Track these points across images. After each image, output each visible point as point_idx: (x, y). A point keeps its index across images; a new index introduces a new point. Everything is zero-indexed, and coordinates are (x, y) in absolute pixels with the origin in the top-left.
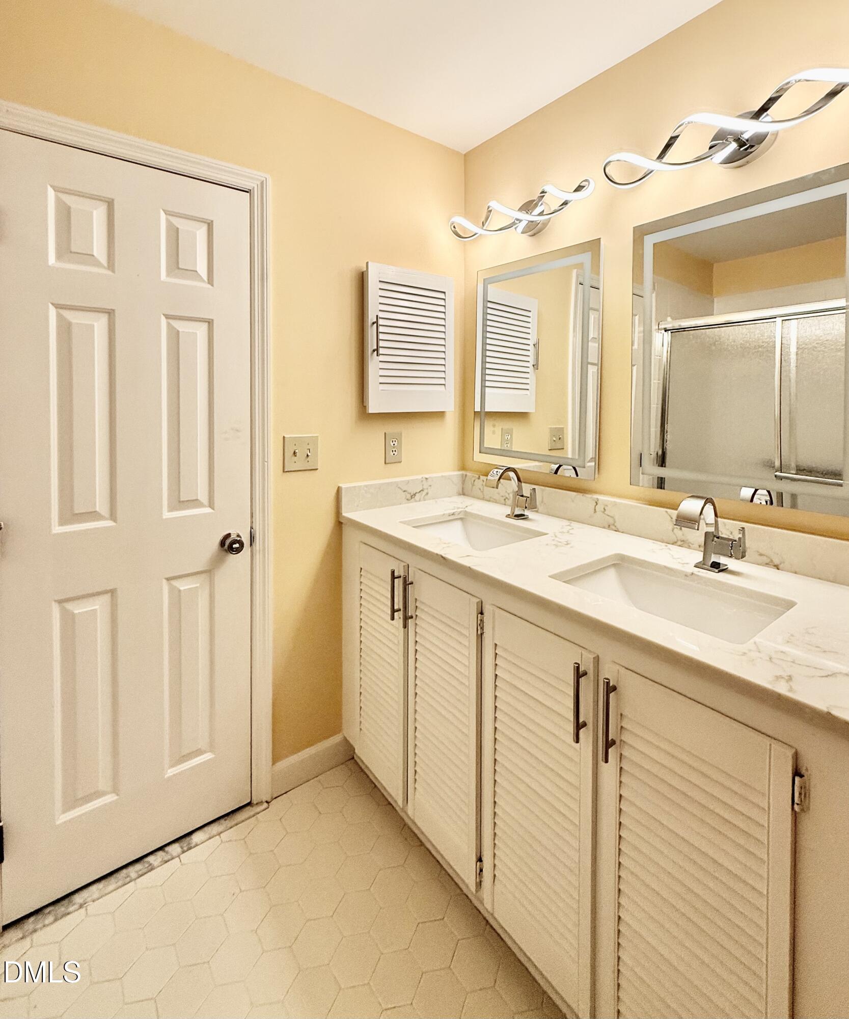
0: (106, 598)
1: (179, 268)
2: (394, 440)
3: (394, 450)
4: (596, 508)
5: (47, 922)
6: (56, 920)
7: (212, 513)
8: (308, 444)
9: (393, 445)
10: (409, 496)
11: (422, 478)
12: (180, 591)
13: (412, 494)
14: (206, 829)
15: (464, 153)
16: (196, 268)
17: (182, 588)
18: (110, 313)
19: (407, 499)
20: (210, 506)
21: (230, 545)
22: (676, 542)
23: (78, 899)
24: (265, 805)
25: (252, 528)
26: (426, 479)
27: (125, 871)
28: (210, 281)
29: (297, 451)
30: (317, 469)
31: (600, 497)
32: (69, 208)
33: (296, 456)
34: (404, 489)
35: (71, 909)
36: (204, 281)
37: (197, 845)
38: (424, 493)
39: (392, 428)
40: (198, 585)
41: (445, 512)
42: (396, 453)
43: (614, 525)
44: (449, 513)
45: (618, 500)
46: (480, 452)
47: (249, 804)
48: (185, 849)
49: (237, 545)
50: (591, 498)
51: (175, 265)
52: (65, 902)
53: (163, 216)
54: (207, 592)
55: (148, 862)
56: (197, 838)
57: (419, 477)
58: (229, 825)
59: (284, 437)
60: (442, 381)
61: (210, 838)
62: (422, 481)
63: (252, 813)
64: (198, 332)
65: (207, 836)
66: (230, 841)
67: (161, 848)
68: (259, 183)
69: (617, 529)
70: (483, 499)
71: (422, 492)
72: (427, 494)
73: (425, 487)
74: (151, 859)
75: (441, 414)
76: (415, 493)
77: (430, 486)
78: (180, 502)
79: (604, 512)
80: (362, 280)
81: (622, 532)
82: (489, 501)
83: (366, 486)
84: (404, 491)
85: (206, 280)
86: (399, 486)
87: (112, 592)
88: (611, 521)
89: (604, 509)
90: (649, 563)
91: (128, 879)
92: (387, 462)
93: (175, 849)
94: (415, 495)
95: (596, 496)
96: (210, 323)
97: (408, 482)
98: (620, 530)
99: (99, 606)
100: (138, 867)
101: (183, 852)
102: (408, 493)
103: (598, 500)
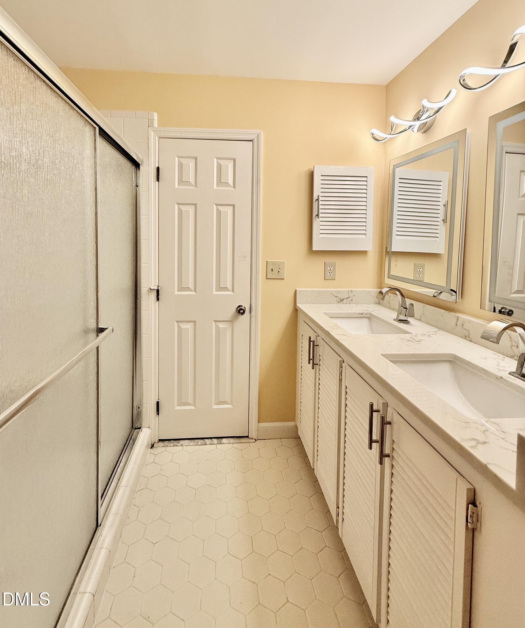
0: (193, 324)
1: (221, 182)
2: (330, 266)
3: (330, 272)
4: (457, 323)
5: (171, 445)
6: (173, 446)
7: (233, 294)
8: (279, 266)
9: (329, 269)
10: (339, 300)
11: (349, 290)
12: (219, 327)
13: (341, 299)
14: (228, 439)
15: (386, 85)
16: (228, 180)
17: (220, 326)
18: (195, 205)
19: (338, 302)
20: (232, 291)
21: (240, 311)
23: (181, 442)
24: (254, 441)
25: (250, 304)
26: (352, 291)
27: (197, 440)
28: (234, 187)
29: (273, 269)
30: (284, 279)
31: (460, 315)
32: (182, 163)
33: (273, 271)
34: (336, 296)
35: (179, 445)
36: (231, 187)
37: (223, 444)
38: (350, 299)
39: (330, 260)
40: (227, 326)
41: (356, 312)
42: (331, 274)
43: (468, 337)
44: (359, 313)
45: (473, 319)
46: (388, 278)
47: (247, 437)
48: (219, 443)
49: (242, 311)
50: (454, 315)
51: (220, 182)
52: (177, 441)
53: (215, 160)
54: (231, 330)
55: (205, 441)
56: (224, 440)
57: (347, 289)
58: (238, 442)
59: (267, 261)
60: (364, 232)
61: (229, 443)
62: (348, 292)
63: (248, 441)
64: (229, 211)
65: (228, 442)
66: (236, 448)
67: (211, 438)
68: (257, 136)
69: (471, 339)
70: (390, 308)
71: (348, 298)
72: (352, 300)
73: (350, 296)
74: (206, 440)
75: (364, 253)
76: (343, 298)
77: (354, 296)
78: (220, 288)
79: (462, 326)
80: (312, 175)
81: (475, 343)
82: (393, 310)
83: (312, 291)
84: (336, 297)
85: (232, 186)
86: (333, 293)
87: (194, 322)
88: (467, 334)
89: (463, 324)
90: (473, 364)
91: (197, 444)
92: (325, 279)
93: (215, 441)
94: (343, 300)
95: (457, 315)
96: (234, 206)
97: (339, 291)
98: (473, 341)
99: (189, 326)
100: (202, 441)
101: (218, 444)
102: (338, 298)
103: (458, 317)
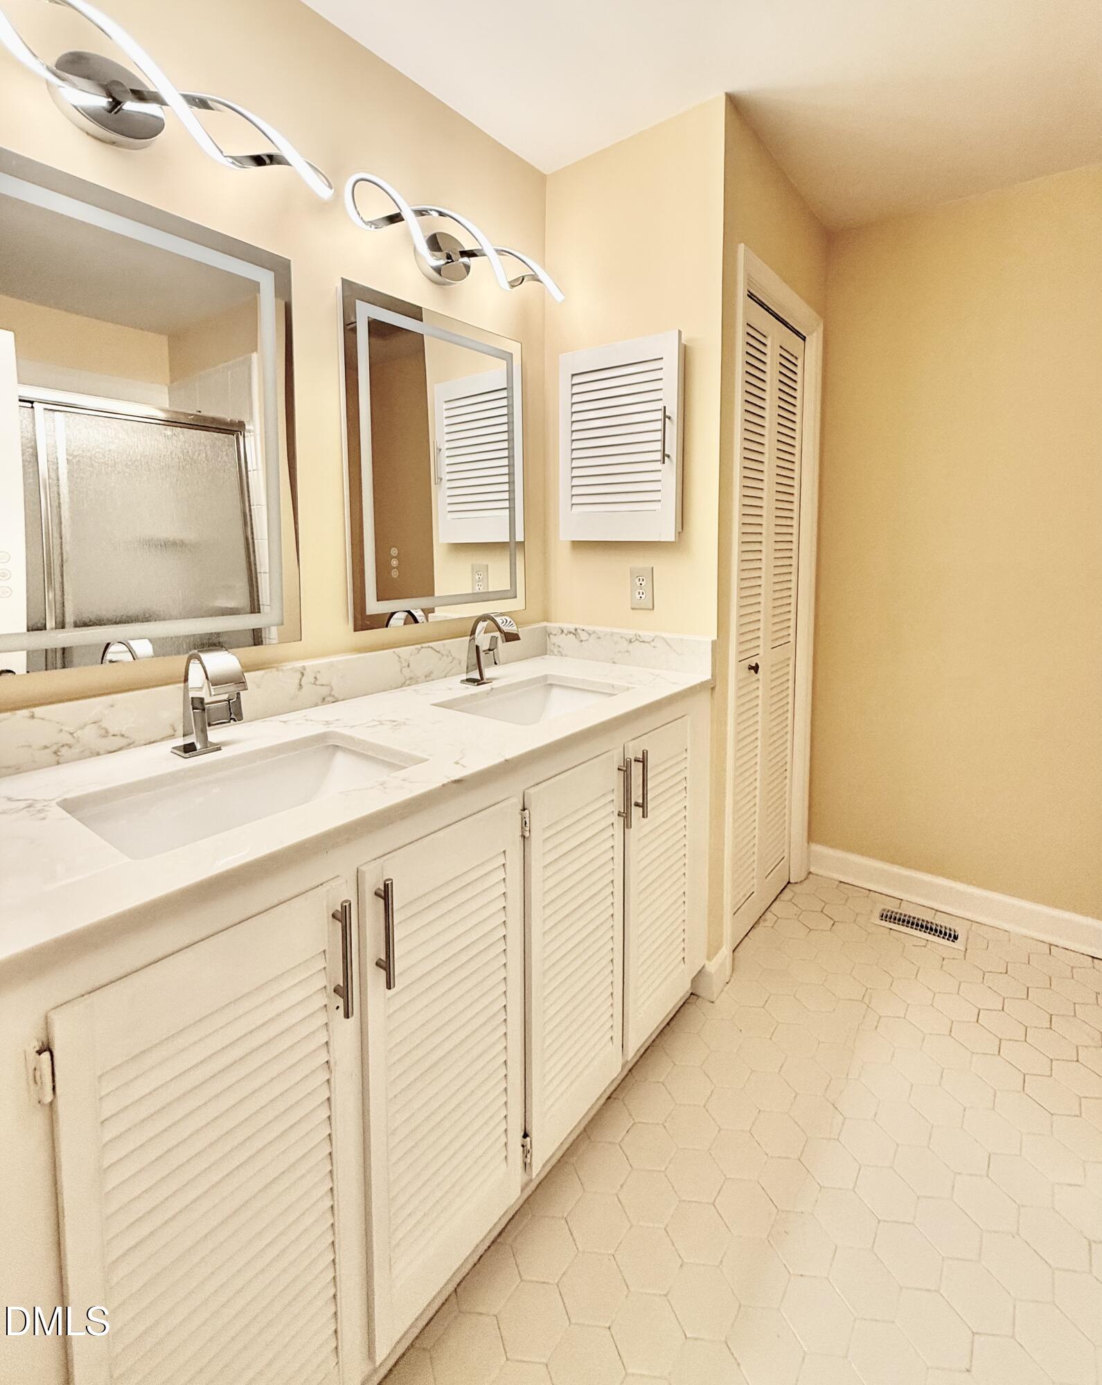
22: (404, 683)
31: (307, 663)
89: (315, 678)
98: (336, 699)
103: (305, 669)
